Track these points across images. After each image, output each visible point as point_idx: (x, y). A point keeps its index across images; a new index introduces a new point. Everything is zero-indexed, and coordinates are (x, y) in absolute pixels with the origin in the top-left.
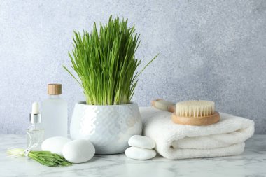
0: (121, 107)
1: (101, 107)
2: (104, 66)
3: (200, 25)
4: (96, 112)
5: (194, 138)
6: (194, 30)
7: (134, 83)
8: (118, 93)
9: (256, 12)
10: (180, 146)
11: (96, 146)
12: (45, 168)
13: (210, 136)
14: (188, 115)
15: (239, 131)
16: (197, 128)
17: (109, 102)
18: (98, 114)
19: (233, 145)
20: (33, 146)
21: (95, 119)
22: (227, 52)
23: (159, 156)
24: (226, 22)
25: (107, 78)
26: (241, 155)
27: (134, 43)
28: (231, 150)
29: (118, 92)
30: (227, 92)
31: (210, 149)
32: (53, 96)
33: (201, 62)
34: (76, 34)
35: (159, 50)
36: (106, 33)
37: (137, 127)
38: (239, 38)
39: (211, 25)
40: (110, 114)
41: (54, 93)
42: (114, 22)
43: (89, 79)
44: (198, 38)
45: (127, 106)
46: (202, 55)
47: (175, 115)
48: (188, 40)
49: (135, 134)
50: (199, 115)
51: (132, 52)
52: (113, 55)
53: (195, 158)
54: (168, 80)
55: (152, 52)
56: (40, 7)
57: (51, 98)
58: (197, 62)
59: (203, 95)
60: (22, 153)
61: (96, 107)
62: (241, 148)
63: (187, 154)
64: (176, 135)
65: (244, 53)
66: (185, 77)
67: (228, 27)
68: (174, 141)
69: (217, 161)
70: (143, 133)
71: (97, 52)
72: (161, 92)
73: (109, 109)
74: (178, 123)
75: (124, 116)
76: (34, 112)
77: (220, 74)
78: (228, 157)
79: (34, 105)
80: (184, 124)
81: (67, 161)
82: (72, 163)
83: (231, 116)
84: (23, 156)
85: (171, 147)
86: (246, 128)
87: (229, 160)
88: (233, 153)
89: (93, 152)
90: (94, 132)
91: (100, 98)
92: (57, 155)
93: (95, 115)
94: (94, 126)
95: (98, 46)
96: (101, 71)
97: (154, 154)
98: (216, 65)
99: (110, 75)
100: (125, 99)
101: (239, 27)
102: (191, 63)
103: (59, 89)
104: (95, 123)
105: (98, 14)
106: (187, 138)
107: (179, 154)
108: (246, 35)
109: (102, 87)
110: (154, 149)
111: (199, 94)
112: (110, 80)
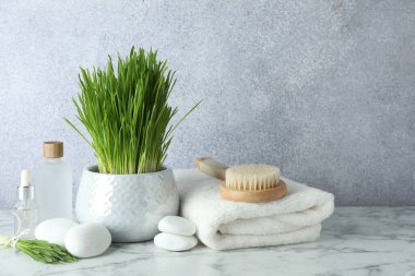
0: (149, 176)
1: (119, 177)
2: (123, 120)
3: (264, 49)
4: (112, 183)
5: (251, 220)
6: (256, 55)
7: (166, 142)
8: (143, 156)
9: (345, 30)
10: (231, 231)
11: (112, 232)
12: (40, 266)
13: (273, 217)
14: (242, 188)
15: (313, 208)
16: (254, 207)
17: (131, 170)
18: (115, 187)
19: (303, 228)
20: (23, 233)
21: (111, 195)
22: (304, 87)
23: (200, 245)
24: (303, 44)
25: (128, 136)
26: (316, 241)
27: (167, 85)
28: (302, 235)
29: (144, 154)
30: (304, 145)
31: (272, 234)
32: (51, 160)
33: (267, 102)
34: (84, 71)
35: (206, 84)
36: (126, 70)
37: (172, 204)
38: (320, 67)
39: (282, 49)
40: (131, 187)
41: (52, 155)
42: (138, 54)
43: (102, 137)
44: (261, 68)
45: (157, 174)
46: (268, 92)
47: (225, 186)
48: (248, 71)
49: (167, 215)
50: (257, 188)
51: (163, 98)
52: (136, 104)
53: (251, 248)
54: (220, 128)
55: (196, 87)
56: (30, 20)
57: (48, 163)
58: (261, 102)
59: (270, 149)
60: (7, 243)
61: (112, 177)
62: (315, 232)
63: (240, 242)
64: (224, 216)
65: (328, 89)
66: (243, 125)
67: (305, 51)
68: (222, 225)
69: (282, 252)
70: (179, 213)
71: (113, 99)
72: (209, 145)
73: (131, 180)
74: (229, 198)
75: (152, 189)
76: (24, 183)
77: (293, 119)
78: (297, 245)
79: (24, 174)
80: (237, 200)
81: (71, 256)
82: (78, 258)
83: (303, 186)
84: (9, 246)
85: (218, 232)
86: (323, 204)
87: (298, 250)
88: (304, 240)
89: (109, 241)
90: (110, 212)
91: (118, 164)
92: (57, 246)
93: (111, 188)
94: (110, 205)
95: (114, 91)
96: (119, 125)
97: (194, 243)
98: (288, 107)
99: (132, 132)
100: (154, 165)
101: (321, 51)
102: (252, 103)
103: (59, 150)
104: (110, 199)
105: (117, 32)
106: (239, 221)
107: (228, 242)
108: (331, 63)
109: (121, 149)
110: (195, 235)
111: (264, 148)
112: (132, 140)
